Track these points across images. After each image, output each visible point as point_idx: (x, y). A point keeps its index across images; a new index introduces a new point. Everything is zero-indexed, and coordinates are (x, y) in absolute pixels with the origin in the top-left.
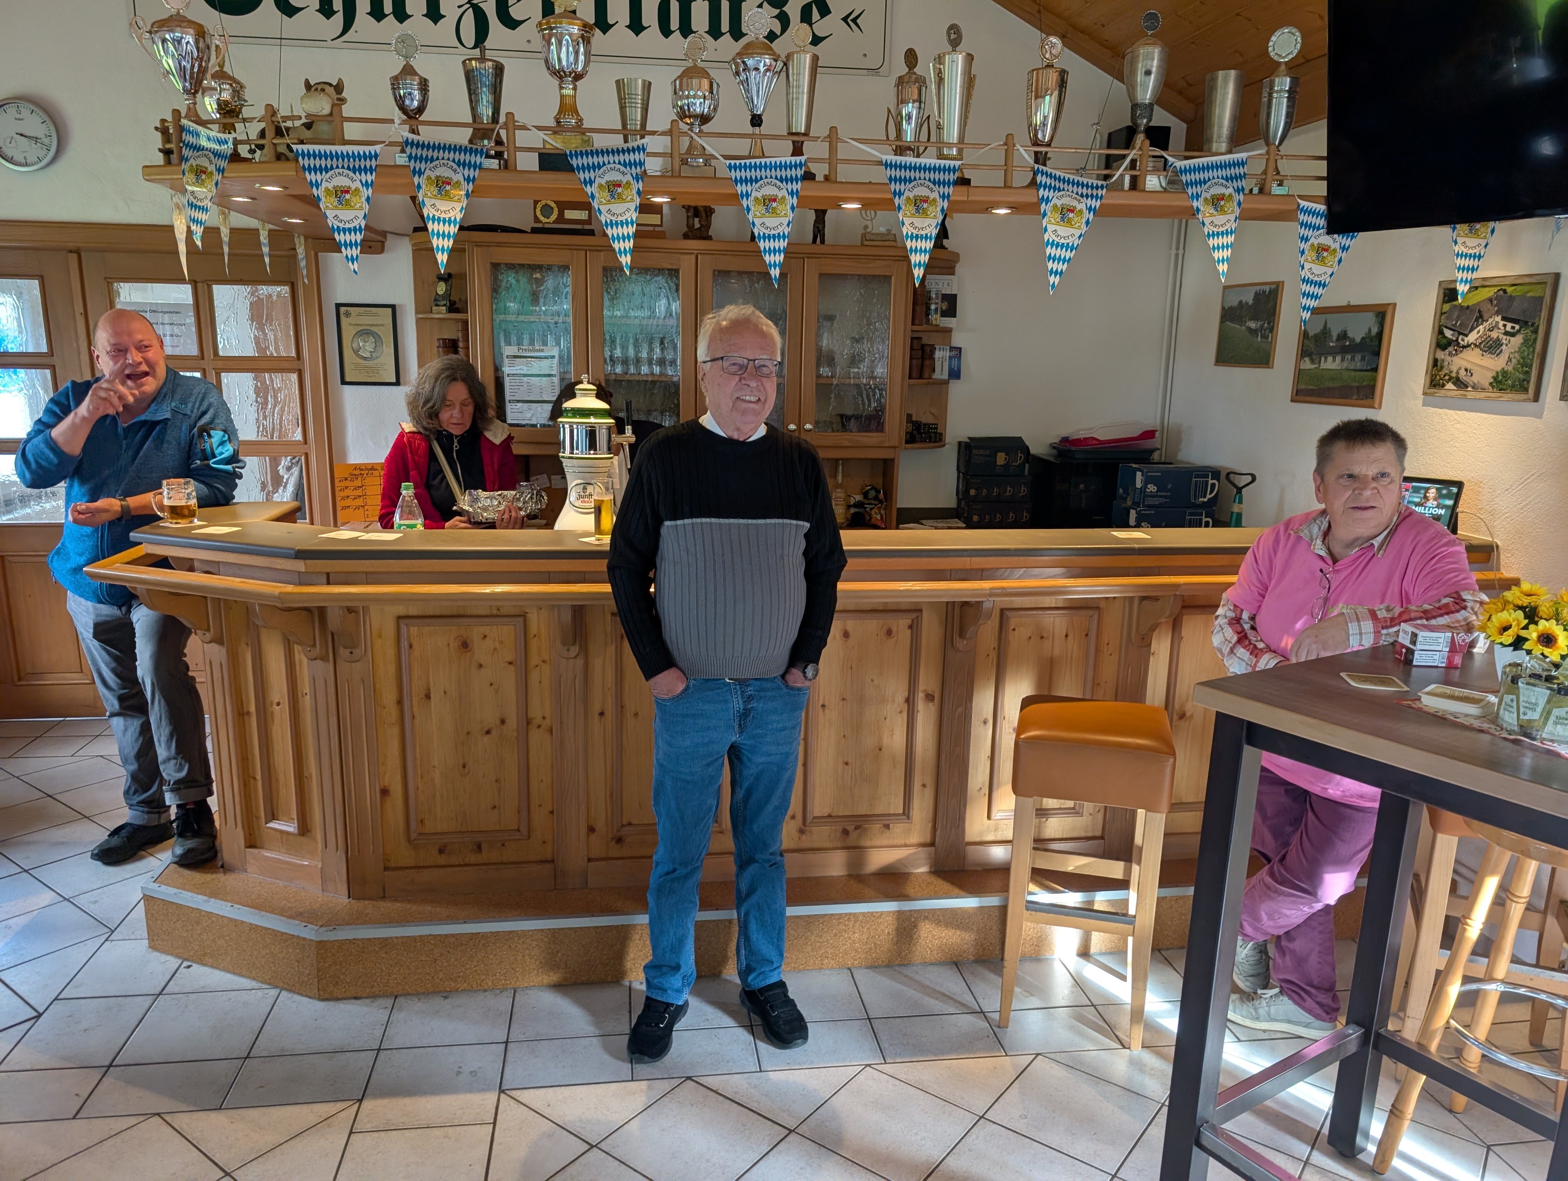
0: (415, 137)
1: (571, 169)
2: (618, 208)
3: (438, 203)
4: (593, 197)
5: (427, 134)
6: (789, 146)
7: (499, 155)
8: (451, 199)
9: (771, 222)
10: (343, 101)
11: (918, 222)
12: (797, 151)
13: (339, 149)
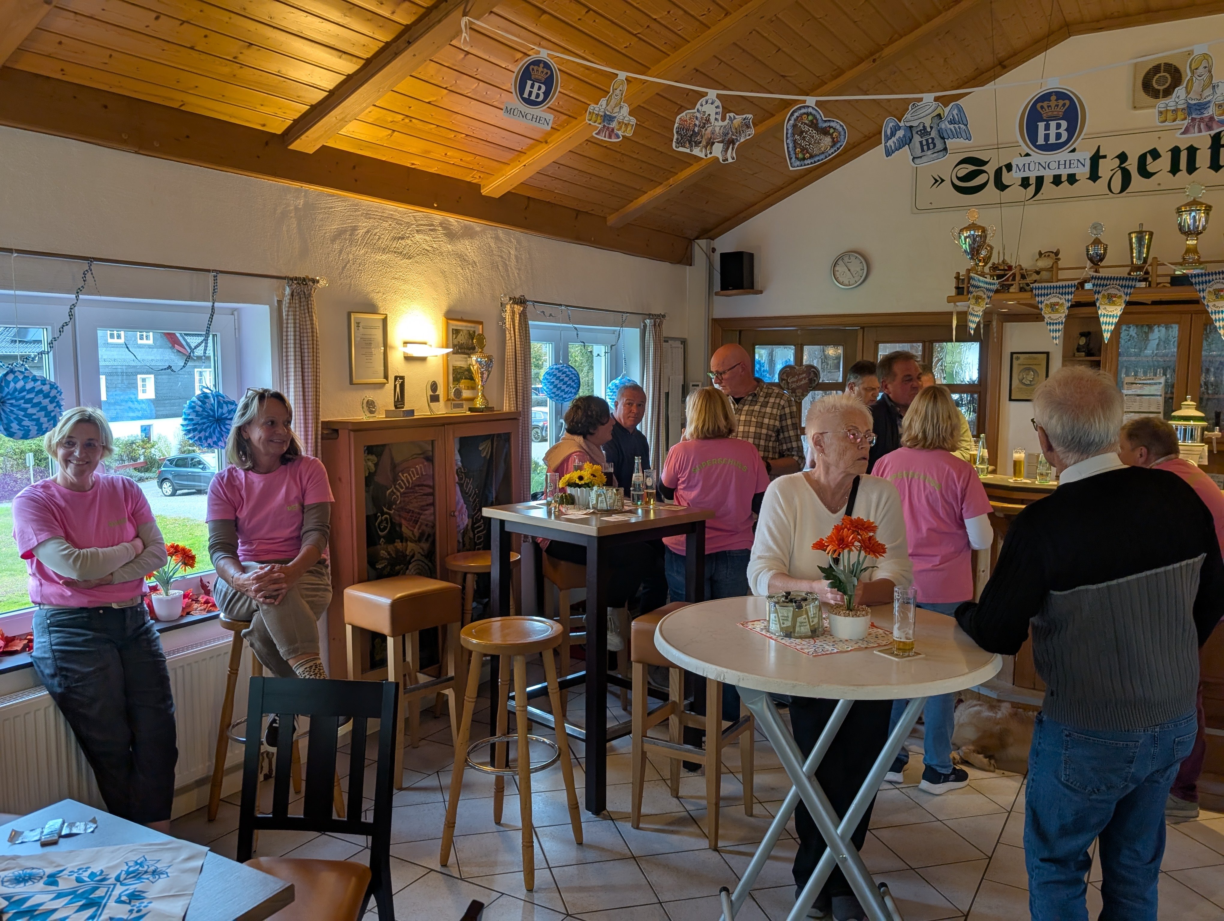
0: (1098, 274)
1: (1191, 284)
3: (1108, 307)
4: (1204, 298)
5: (1103, 273)
7: (1145, 280)
8: (1115, 305)
10: (1059, 259)
13: (1055, 284)
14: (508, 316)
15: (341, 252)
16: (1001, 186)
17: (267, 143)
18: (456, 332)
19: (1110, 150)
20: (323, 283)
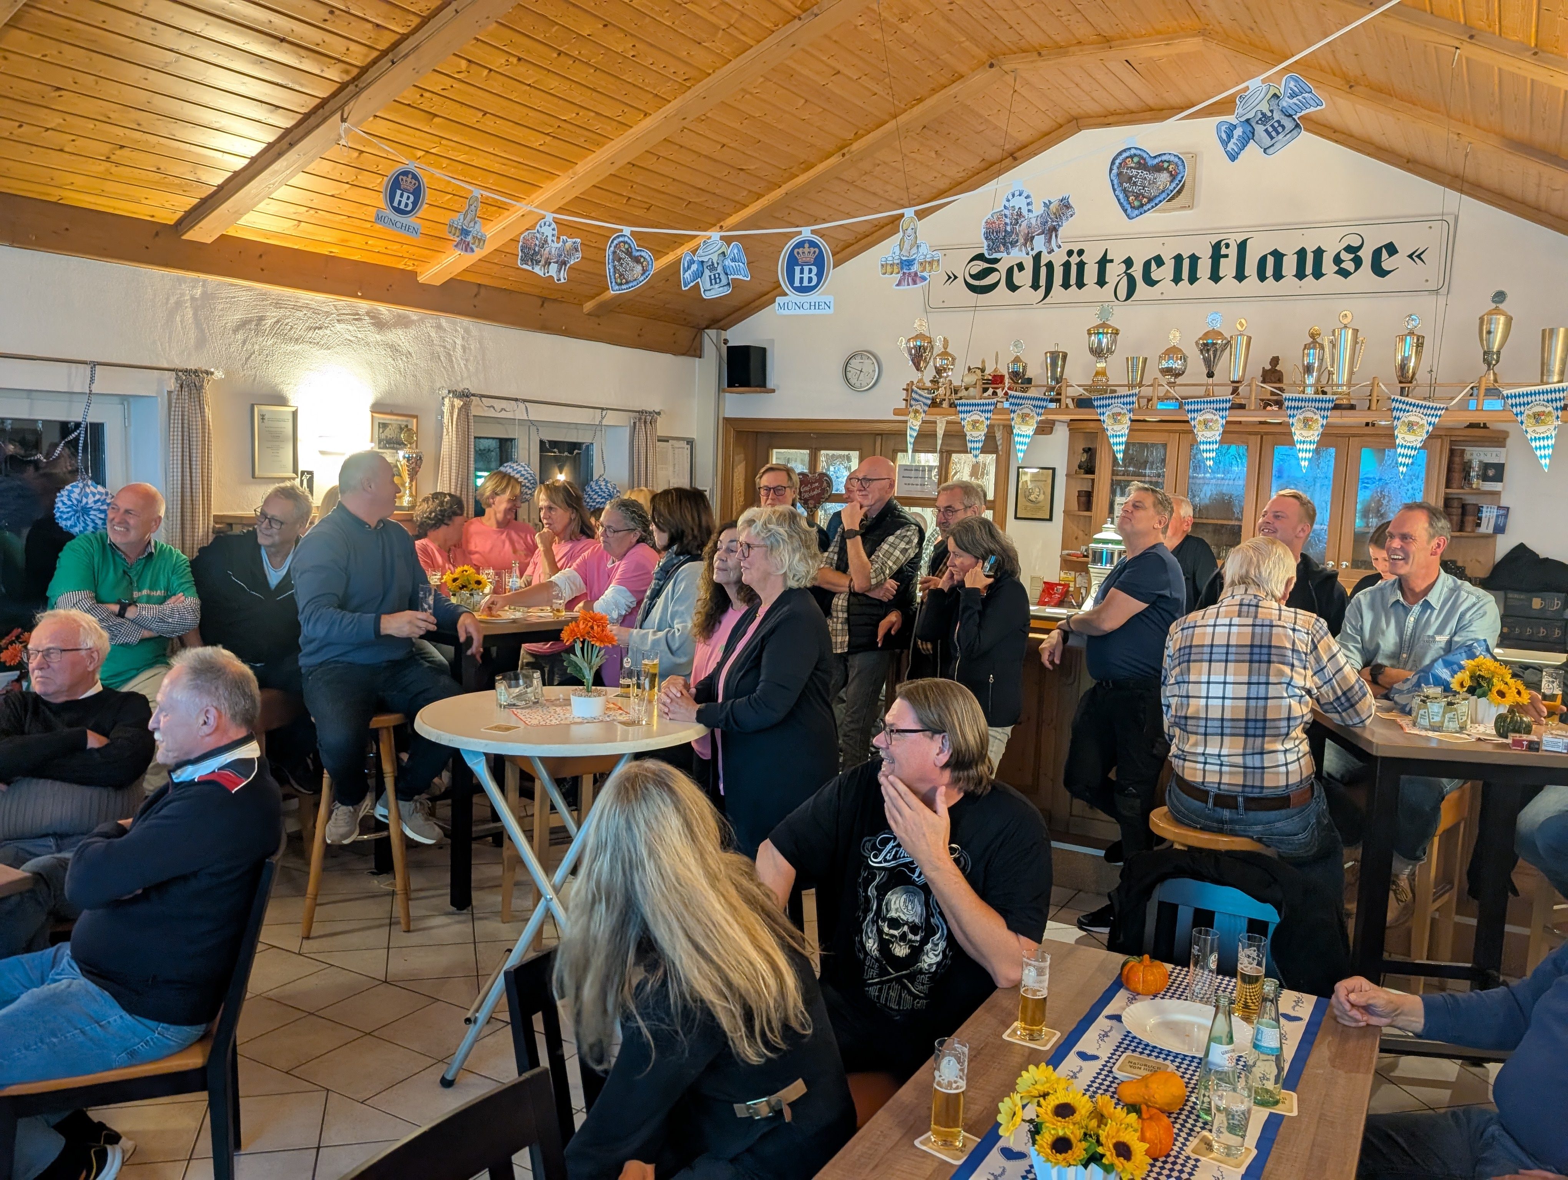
0: (1014, 393)
1: (1093, 407)
2: (1116, 427)
4: (1104, 422)
6: (1230, 389)
7: (1057, 400)
9: (1208, 434)
11: (1305, 433)
12: (1235, 391)
13: (980, 401)
14: (446, 409)
15: (244, 342)
16: (1012, 287)
17: (157, 234)
18: (384, 426)
19: (1117, 255)
20: (219, 374)
